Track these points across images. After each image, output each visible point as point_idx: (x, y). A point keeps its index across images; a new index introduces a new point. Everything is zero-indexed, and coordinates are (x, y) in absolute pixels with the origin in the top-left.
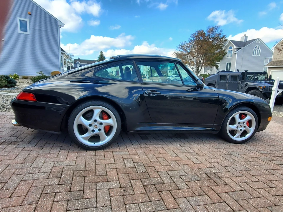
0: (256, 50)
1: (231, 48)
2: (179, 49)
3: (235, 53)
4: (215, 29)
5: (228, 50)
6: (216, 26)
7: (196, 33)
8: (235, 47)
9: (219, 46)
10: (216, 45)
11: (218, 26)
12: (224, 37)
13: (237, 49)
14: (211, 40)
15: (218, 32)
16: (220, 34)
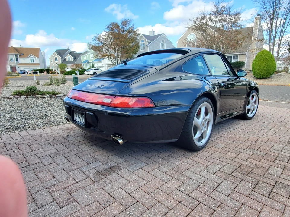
0: (162, 44)
1: (143, 41)
2: (95, 41)
3: (147, 46)
4: (128, 22)
5: (141, 43)
6: (128, 20)
7: (110, 25)
8: (147, 41)
9: (133, 39)
10: (130, 38)
11: (130, 20)
12: (137, 30)
13: (148, 42)
14: (125, 33)
15: (131, 25)
16: (133, 28)
